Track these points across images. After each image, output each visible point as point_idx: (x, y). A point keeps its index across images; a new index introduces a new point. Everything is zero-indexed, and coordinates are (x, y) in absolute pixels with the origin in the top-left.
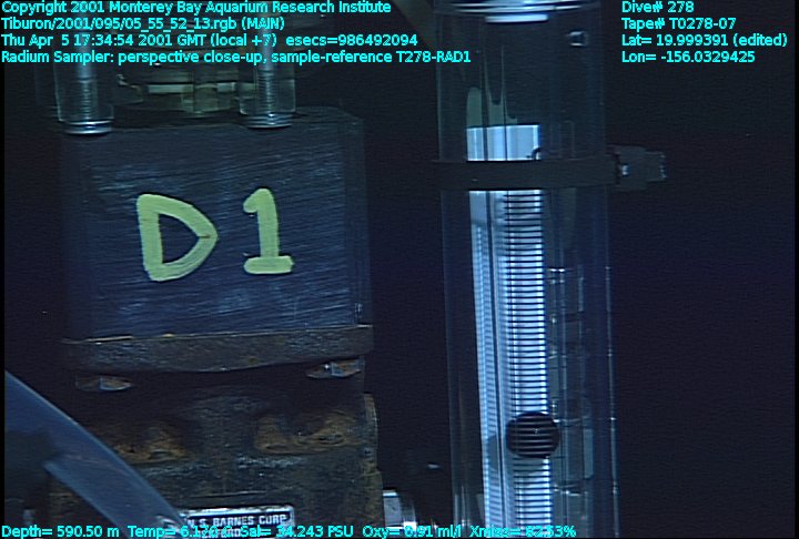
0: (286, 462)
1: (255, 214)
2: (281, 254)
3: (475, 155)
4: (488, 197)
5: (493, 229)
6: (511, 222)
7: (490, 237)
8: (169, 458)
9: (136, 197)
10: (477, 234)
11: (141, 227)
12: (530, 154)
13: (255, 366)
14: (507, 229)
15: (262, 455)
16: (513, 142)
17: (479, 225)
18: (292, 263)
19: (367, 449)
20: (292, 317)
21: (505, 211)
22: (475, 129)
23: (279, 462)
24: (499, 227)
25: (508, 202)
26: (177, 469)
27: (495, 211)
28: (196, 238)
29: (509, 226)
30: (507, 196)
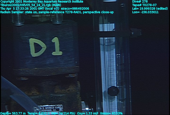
0: (61, 95)
1: (54, 43)
2: (60, 51)
3: (101, 30)
4: (104, 39)
5: (105, 46)
6: (109, 44)
7: (104, 47)
8: (36, 94)
9: (29, 39)
10: (101, 47)
11: (30, 45)
12: (112, 30)
13: (54, 75)
14: (108, 46)
15: (56, 94)
16: (109, 27)
17: (102, 45)
18: (62, 53)
19: (78, 93)
20: (62, 65)
21: (107, 42)
22: (101, 25)
23: (59, 95)
24: (106, 45)
25: (108, 40)
26: (38, 97)
27: (105, 42)
28: (42, 48)
29: (108, 45)
30: (108, 39)
